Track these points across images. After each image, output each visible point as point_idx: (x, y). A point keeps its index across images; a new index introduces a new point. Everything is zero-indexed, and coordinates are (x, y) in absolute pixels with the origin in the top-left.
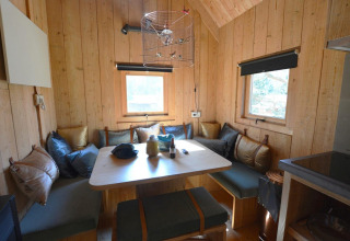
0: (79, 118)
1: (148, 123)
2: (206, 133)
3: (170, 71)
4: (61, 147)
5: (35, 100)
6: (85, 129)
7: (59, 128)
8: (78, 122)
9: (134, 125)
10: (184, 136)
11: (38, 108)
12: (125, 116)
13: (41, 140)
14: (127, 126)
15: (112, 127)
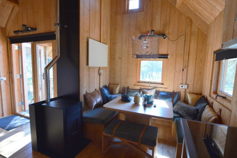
0: (118, 80)
1: (149, 88)
2: (190, 101)
3: (167, 58)
4: (106, 91)
5: (99, 72)
6: (119, 86)
7: (110, 84)
8: (117, 83)
9: (142, 87)
10: (171, 99)
11: (100, 75)
12: (138, 82)
13: (100, 88)
14: (138, 88)
15: (131, 87)
